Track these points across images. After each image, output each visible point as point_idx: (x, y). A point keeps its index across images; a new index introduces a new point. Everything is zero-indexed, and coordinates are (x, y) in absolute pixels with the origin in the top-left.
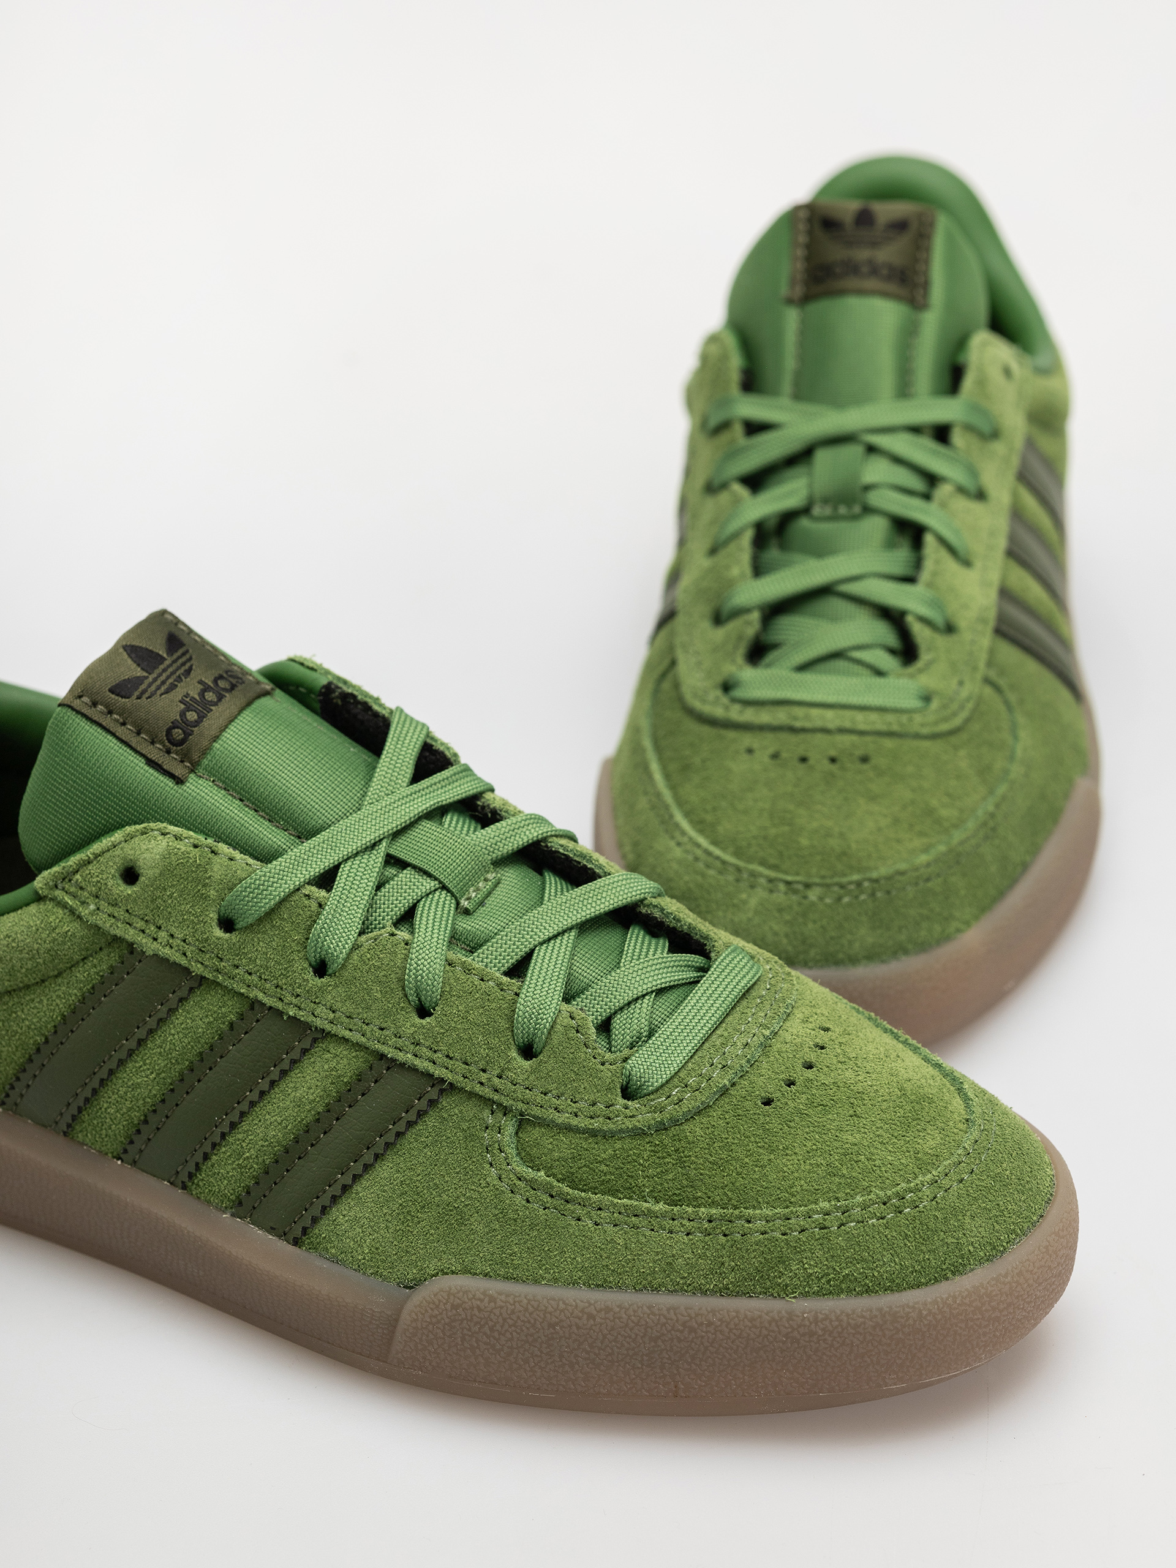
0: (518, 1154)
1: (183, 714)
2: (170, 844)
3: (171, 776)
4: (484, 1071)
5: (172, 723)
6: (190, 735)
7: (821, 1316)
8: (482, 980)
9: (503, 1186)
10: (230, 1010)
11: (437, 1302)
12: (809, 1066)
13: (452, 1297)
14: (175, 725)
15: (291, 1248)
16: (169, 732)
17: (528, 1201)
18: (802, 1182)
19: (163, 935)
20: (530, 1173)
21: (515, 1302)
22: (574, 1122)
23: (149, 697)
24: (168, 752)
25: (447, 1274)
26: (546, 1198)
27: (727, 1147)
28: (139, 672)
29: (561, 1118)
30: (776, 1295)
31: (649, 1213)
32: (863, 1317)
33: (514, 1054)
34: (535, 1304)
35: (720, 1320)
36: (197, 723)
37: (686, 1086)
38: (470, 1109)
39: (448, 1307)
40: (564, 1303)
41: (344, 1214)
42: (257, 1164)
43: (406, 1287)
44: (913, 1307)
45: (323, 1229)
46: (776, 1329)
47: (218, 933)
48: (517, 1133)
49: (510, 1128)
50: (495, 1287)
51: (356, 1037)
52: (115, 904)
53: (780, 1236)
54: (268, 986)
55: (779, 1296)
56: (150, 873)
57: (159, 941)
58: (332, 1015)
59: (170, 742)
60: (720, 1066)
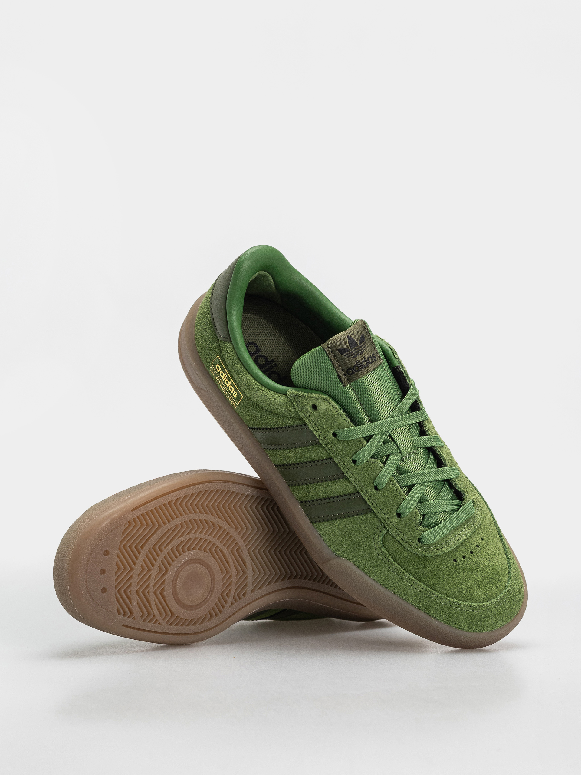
0: (382, 540)
1: (355, 366)
2: (330, 407)
3: (342, 383)
4: (385, 514)
5: (351, 368)
6: (354, 374)
7: (438, 627)
8: (396, 490)
9: (374, 547)
10: (324, 456)
11: (341, 565)
12: (472, 553)
13: (346, 567)
14: (351, 369)
15: (309, 523)
16: (348, 369)
17: (378, 554)
18: (452, 590)
19: (316, 428)
20: (383, 548)
21: (362, 579)
22: (401, 542)
23: (348, 357)
24: (345, 375)
25: (348, 559)
26: (383, 557)
27: (438, 570)
28: (349, 348)
29: (398, 538)
30: (430, 615)
31: (408, 578)
32: (449, 632)
33: (395, 514)
34: (367, 582)
35: (412, 614)
36: (357, 371)
37: (436, 547)
38: (375, 520)
39: (344, 568)
40: (374, 587)
41: (328, 525)
42: (312, 497)
43: (335, 555)
44: (464, 636)
45: (321, 524)
46: (425, 623)
47: (331, 436)
48: (385, 534)
49: (384, 532)
50: (359, 572)
51: (355, 484)
52: (307, 412)
53: (439, 603)
54: (338, 458)
55: (431, 616)
56: (320, 411)
57: (314, 428)
58: (351, 475)
59: (347, 373)
60: (448, 544)
